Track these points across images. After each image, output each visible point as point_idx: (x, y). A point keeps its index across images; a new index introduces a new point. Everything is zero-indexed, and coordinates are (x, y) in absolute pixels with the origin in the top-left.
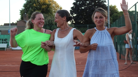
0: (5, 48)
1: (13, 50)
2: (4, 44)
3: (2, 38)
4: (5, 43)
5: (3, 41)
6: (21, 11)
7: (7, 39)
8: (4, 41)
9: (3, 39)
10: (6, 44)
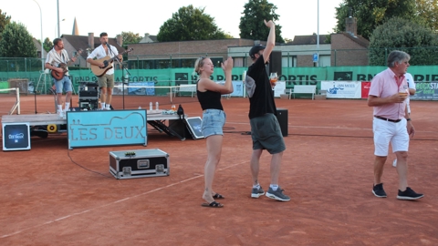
0: (311, 94)
1: (327, 99)
2: (310, 86)
3: (305, 74)
4: (311, 84)
5: (307, 79)
6: (338, 9)
7: (315, 76)
8: (310, 81)
9: (307, 76)
10: (315, 87)
